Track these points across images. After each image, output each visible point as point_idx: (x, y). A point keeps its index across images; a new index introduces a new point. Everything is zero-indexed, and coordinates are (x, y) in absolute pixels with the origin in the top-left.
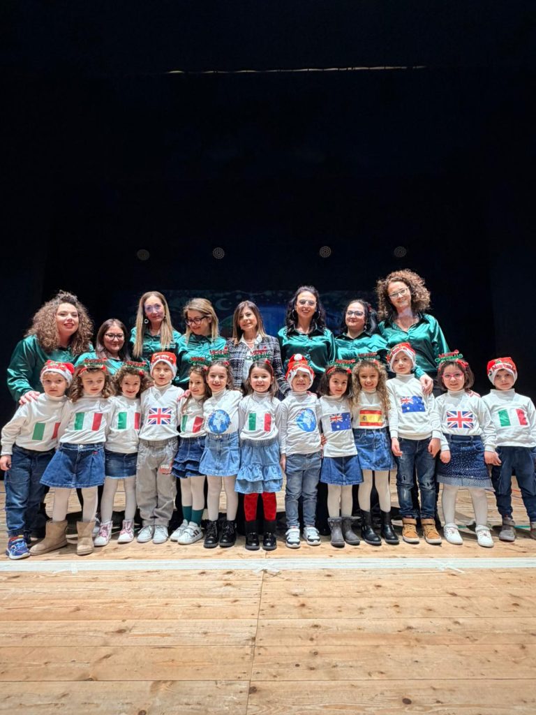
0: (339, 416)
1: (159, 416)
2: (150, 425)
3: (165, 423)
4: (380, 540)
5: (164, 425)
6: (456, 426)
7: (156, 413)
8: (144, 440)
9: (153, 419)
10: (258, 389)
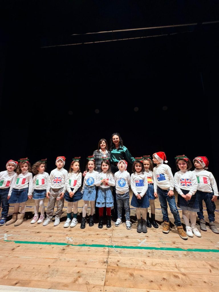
0: (138, 181)
1: (57, 180)
2: (54, 183)
3: (59, 183)
4: (151, 225)
5: (59, 184)
6: (184, 185)
7: (56, 179)
8: (52, 188)
9: (55, 181)
10: (105, 170)
